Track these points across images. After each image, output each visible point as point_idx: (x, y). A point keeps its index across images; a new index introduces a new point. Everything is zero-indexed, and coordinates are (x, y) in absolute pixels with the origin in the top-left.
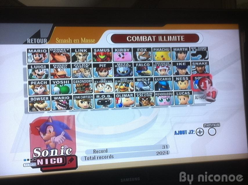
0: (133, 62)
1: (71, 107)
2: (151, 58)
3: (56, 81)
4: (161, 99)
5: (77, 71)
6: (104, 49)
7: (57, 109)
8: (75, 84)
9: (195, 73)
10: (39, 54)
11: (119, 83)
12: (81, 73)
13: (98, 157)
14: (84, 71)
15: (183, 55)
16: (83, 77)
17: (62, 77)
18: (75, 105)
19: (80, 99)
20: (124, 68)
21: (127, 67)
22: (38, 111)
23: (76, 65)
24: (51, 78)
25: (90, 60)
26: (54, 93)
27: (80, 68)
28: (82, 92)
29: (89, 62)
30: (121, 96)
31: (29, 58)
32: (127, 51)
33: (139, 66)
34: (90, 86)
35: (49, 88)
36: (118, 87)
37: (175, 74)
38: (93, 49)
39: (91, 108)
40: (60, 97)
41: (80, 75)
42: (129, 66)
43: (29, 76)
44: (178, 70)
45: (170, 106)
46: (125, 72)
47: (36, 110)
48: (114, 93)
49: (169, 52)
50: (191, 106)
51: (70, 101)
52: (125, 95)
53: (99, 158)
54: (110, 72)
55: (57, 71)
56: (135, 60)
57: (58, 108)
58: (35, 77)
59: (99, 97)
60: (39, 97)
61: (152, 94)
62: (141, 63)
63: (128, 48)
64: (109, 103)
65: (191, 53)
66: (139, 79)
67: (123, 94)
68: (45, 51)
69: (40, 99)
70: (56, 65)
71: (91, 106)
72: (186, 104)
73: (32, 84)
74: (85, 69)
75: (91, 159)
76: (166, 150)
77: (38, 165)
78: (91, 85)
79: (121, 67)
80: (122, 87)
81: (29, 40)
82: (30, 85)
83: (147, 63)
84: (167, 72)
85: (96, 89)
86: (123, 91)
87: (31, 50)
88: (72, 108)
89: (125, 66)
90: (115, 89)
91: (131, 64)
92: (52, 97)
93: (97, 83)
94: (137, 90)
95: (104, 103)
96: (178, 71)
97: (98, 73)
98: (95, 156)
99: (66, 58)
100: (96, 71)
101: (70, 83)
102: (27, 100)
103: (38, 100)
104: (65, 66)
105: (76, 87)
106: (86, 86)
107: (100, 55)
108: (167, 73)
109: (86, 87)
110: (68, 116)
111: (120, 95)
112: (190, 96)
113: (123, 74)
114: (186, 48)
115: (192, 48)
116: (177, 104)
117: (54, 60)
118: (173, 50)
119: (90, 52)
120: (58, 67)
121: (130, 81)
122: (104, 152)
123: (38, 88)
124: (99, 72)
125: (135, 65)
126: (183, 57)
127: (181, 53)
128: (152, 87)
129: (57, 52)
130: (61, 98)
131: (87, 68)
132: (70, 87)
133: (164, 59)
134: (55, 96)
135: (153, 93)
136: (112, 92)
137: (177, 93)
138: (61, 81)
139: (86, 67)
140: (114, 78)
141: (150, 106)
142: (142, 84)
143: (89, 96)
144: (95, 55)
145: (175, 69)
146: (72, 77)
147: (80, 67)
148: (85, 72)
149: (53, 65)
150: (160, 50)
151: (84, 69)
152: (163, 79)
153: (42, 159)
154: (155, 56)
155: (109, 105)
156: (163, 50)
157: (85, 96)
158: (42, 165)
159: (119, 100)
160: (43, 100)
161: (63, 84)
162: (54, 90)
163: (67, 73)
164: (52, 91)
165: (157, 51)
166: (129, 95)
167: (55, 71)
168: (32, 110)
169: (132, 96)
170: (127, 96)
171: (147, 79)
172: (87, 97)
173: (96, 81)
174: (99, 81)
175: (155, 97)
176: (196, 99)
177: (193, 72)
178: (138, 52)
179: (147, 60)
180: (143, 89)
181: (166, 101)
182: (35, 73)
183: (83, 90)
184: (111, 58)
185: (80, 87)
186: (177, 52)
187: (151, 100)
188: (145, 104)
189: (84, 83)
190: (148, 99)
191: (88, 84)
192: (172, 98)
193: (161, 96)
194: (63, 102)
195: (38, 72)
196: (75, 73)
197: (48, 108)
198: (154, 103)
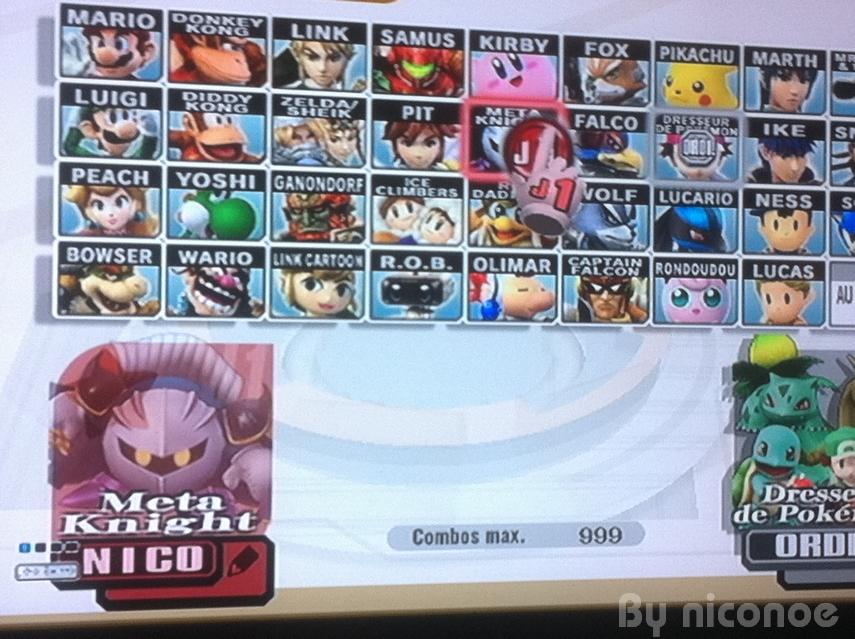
0: (561, 105)
1: (257, 305)
2: (646, 90)
3: (194, 171)
4: (678, 294)
5: (295, 128)
6: (430, 35)
7: (190, 311)
8: (283, 194)
10: (116, 36)
11: (492, 200)
12: (312, 140)
14: (327, 136)
15: (795, 86)
16: (325, 165)
17: (223, 154)
18: (279, 298)
19: (303, 268)
22: (97, 312)
23: (292, 103)
24: (169, 158)
25: (360, 81)
26: (181, 229)
28: (313, 233)
29: (353, 91)
30: (497, 265)
31: (68, 52)
32: (536, 51)
33: (588, 125)
34: (353, 209)
35: (157, 206)
36: (485, 224)
37: (752, 177)
38: (377, 30)
39: (354, 317)
40: (206, 253)
41: (308, 152)
43: (64, 138)
44: (766, 158)
47: (90, 311)
48: (466, 250)
52: (516, 262)
54: (452, 146)
55: (202, 127)
56: (570, 97)
57: (195, 305)
58: (93, 149)
59: (392, 266)
60: (107, 246)
61: (639, 264)
62: (598, 114)
63: (542, 37)
64: (437, 294)
65: (834, 81)
67: (507, 256)
68: (146, 22)
69: (114, 256)
70: (197, 92)
71: (350, 308)
72: (791, 323)
73: (75, 180)
74: (336, 126)
77: (89, 576)
78: (357, 206)
79: (504, 121)
80: (502, 223)
82: (65, 187)
83: (625, 115)
84: (716, 166)
85: (379, 226)
90: (470, 232)
92: (169, 248)
93: (387, 195)
95: (416, 296)
96: (766, 163)
97: (395, 147)
99: (245, 66)
100: (385, 138)
101: (260, 186)
102: (51, 259)
103: (104, 262)
104: (240, 101)
105: (285, 210)
106: (333, 205)
107: (410, 61)
108: (718, 171)
109: (334, 211)
110: (241, 346)
111: (492, 260)
112: (813, 284)
114: (811, 57)
115: (837, 56)
116: (751, 319)
117: (191, 70)
118: (749, 62)
119: (363, 41)
120: (208, 107)
123: (103, 199)
124: (399, 141)
126: (795, 95)
127: (785, 78)
128: (641, 230)
129: (204, 29)
130: (214, 260)
131: (345, 118)
132: (258, 206)
133: (705, 101)
134: (185, 248)
135: (645, 260)
137: (756, 267)
138: (216, 177)
139: (342, 113)
140: (466, 176)
141: (627, 322)
142: (598, 217)
143: (346, 256)
144: (386, 59)
145: (752, 149)
146: (268, 161)
147: (313, 112)
148: (334, 141)
149: (179, 92)
150: (690, 56)
151: (328, 126)
152: (698, 198)
153: (106, 547)
154: (665, 84)
155: (436, 305)
156: (706, 60)
157: (325, 256)
158: (104, 575)
159: (487, 283)
160: (126, 263)
161: (224, 189)
162: (180, 214)
163: (249, 136)
164: (171, 223)
165: (679, 58)
166: (531, 265)
167: (189, 124)
168: (71, 308)
169: (548, 270)
170: (524, 266)
171: (622, 194)
172: (336, 259)
173: (383, 187)
174: (399, 189)
175: (654, 281)
176: (840, 302)
178: (587, 59)
179: (625, 102)
180: (600, 237)
181: (702, 305)
182: (96, 128)
183: (317, 224)
184: (458, 80)
185: (305, 210)
186: (770, 72)
187: (632, 295)
188: (603, 309)
189: (326, 192)
190: (620, 288)
191: (342, 199)
192: (731, 289)
193: (682, 279)
194: (221, 278)
195: (110, 123)
196: (286, 140)
197: (146, 302)
198: (648, 311)
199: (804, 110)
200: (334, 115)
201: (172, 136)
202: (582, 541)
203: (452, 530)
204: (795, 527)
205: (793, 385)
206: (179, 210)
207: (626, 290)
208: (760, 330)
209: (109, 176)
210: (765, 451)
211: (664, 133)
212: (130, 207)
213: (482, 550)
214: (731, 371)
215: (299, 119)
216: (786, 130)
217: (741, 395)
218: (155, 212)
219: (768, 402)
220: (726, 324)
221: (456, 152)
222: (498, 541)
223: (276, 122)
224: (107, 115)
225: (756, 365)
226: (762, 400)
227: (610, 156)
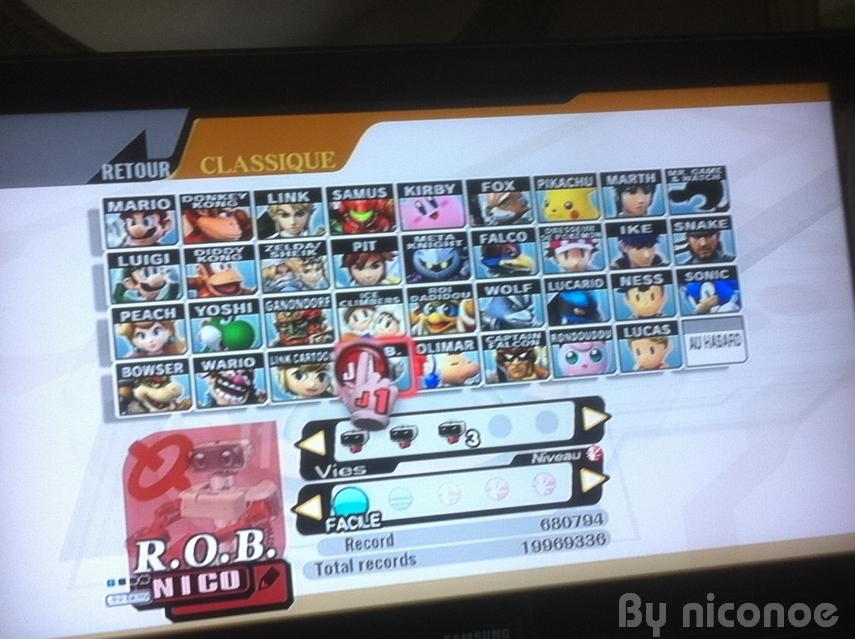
0: (469, 229)
1: (261, 394)
2: (530, 212)
3: (208, 304)
4: (570, 355)
5: (277, 266)
6: (368, 190)
7: (214, 403)
8: (272, 314)
9: (685, 257)
10: (144, 216)
11: (425, 303)
12: (290, 274)
13: (361, 564)
14: (301, 269)
15: (640, 197)
16: (300, 290)
17: (227, 290)
18: (277, 388)
20: (440, 250)
21: (449, 246)
22: (147, 411)
23: (273, 249)
24: (189, 297)
25: (320, 228)
26: (202, 346)
28: (298, 339)
29: (316, 236)
30: (434, 348)
31: (111, 231)
32: (446, 194)
33: (490, 241)
34: (324, 319)
35: (182, 328)
36: (422, 320)
37: (616, 265)
38: (330, 190)
40: (221, 362)
41: (287, 283)
42: (455, 244)
44: (625, 250)
46: (444, 265)
47: (141, 410)
48: (409, 340)
49: (590, 189)
51: (258, 372)
52: (447, 345)
53: (364, 565)
54: (393, 267)
55: (211, 273)
57: (217, 399)
58: (134, 297)
60: (151, 363)
61: (539, 336)
62: (497, 232)
63: (450, 183)
65: (670, 189)
66: (492, 288)
67: (441, 341)
68: (164, 204)
69: (156, 371)
70: (205, 249)
71: (329, 389)
72: (657, 368)
73: (123, 319)
74: (306, 262)
75: (340, 570)
76: (595, 529)
77: (158, 599)
79: (428, 247)
80: (434, 318)
81: (107, 169)
82: (117, 325)
83: (517, 231)
84: (587, 260)
85: (345, 329)
86: (438, 331)
87: (116, 204)
88: (266, 399)
89: (441, 245)
90: (412, 326)
91: (462, 236)
92: (195, 360)
94: (486, 327)
96: (625, 254)
97: (350, 272)
98: (351, 561)
100: (343, 266)
101: (256, 310)
102: (110, 377)
103: (148, 376)
104: (236, 252)
105: (275, 325)
106: (310, 318)
107: (356, 210)
108: (590, 263)
109: (310, 322)
110: (252, 425)
111: (430, 345)
112: (670, 338)
113: (437, 274)
114: (650, 175)
115: (670, 173)
116: (627, 368)
117: (198, 235)
118: (604, 184)
119: (319, 200)
120: (213, 258)
121: (463, 294)
122: (382, 546)
123: (145, 331)
124: (354, 267)
125: (476, 240)
126: (641, 203)
127: (633, 192)
128: (537, 311)
129: (205, 204)
130: (227, 364)
131: (311, 256)
132: (255, 324)
133: (575, 216)
134: (206, 359)
135: (543, 333)
137: (626, 330)
138: (224, 306)
139: (310, 252)
140: (405, 287)
141: (534, 379)
142: (505, 306)
143: (322, 353)
144: (337, 210)
146: (259, 292)
149: (194, 249)
150: (560, 185)
151: (301, 262)
152: (577, 285)
153: (169, 577)
154: (543, 206)
156: (572, 185)
157: (307, 354)
158: (169, 598)
159: (428, 361)
160: (164, 374)
161: (230, 315)
162: (200, 336)
163: (243, 274)
164: (194, 342)
165: (552, 187)
166: (459, 346)
167: (200, 272)
168: (129, 410)
169: (472, 348)
170: (454, 346)
171: (520, 288)
172: (316, 356)
173: (345, 302)
174: (356, 301)
175: (552, 349)
176: (693, 349)
177: (678, 255)
178: (484, 195)
179: (517, 222)
180: (508, 320)
181: (589, 361)
182: (135, 282)
183: (299, 332)
184: (391, 219)
185: (290, 324)
186: (621, 189)
187: (536, 359)
188: (516, 372)
189: (303, 309)
190: (526, 355)
191: (316, 313)
192: (610, 348)
193: (573, 344)
194: (233, 378)
195: (144, 277)
196: (272, 275)
197: (182, 400)
198: (548, 369)
199: (649, 213)
200: (304, 253)
201: (191, 282)
206: (200, 333)
207: (531, 356)
208: (634, 375)
209: (147, 314)
220: (608, 373)
221: (396, 270)
224: (142, 272)
227: (509, 261)
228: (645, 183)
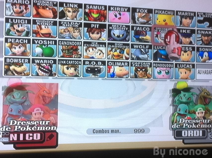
0: (131, 25)
1: (54, 73)
2: (152, 21)
3: (39, 40)
4: (159, 71)
6: (98, 7)
7: (38, 75)
8: (61, 46)
10: (20, 6)
11: (113, 48)
12: (69, 32)
14: (72, 31)
15: (188, 21)
16: (72, 39)
17: (46, 36)
19: (66, 64)
20: (120, 30)
21: (123, 29)
22: (14, 75)
23: (64, 23)
24: (33, 37)
25: (81, 18)
26: (35, 54)
27: (68, 26)
28: (69, 56)
30: (114, 64)
31: (7, 9)
32: (124, 11)
33: (137, 30)
34: (79, 50)
35: (29, 48)
36: (111, 54)
38: (85, 5)
39: (79, 77)
40: (42, 60)
41: (67, 35)
42: (126, 29)
43: (6, 31)
45: (169, 80)
46: (121, 36)
48: (107, 60)
49: (172, 16)
50: (193, 81)
51: (54, 66)
52: (119, 63)
54: (104, 34)
55: (41, 29)
56: (133, 22)
57: (39, 73)
58: (13, 34)
59: (88, 64)
60: (17, 58)
61: (149, 64)
62: (140, 27)
63: (126, 8)
64: (99, 71)
65: (198, 19)
66: (136, 46)
67: (117, 62)
68: (27, 2)
69: (18, 61)
70: (40, 20)
71: (78, 74)
72: (187, 79)
74: (75, 29)
77: (11, 141)
78: (80, 49)
79: (116, 29)
80: (116, 54)
82: (6, 43)
83: (146, 27)
85: (85, 54)
89: (121, 29)
90: (108, 56)
91: (128, 27)
92: (32, 59)
93: (87, 46)
94: (133, 59)
95: (94, 71)
97: (89, 35)
99: (52, 14)
100: (87, 32)
101: (55, 44)
102: (2, 61)
104: (51, 22)
105: (61, 50)
106: (74, 49)
107: (93, 13)
111: (113, 63)
112: (192, 69)
113: (118, 38)
114: (192, 13)
115: (199, 13)
116: (177, 78)
117: (38, 15)
118: (177, 14)
119: (81, 8)
120: (42, 24)
121: (126, 46)
123: (16, 47)
124: (90, 33)
125: (133, 29)
126: (188, 23)
127: (186, 18)
128: (150, 56)
129: (42, 4)
130: (43, 62)
131: (77, 27)
132: (54, 48)
134: (36, 59)
135: (151, 63)
136: (104, 59)
137: (178, 65)
138: (44, 41)
141: (146, 78)
142: (140, 52)
143: (77, 61)
144: (87, 12)
146: (57, 37)
149: (35, 20)
150: (162, 13)
151: (73, 29)
153: (16, 134)
155: (99, 74)
156: (167, 14)
157: (71, 61)
158: (15, 141)
159: (112, 68)
160: (21, 63)
161: (46, 44)
162: (35, 51)
163: (52, 31)
164: (33, 53)
165: (160, 13)
166: (123, 64)
167: (38, 28)
169: (127, 65)
170: (121, 64)
171: (145, 47)
172: (74, 62)
173: (86, 44)
174: (90, 45)
175: (153, 68)
176: (199, 74)
177: (197, 42)
178: (137, 13)
179: (147, 24)
180: (140, 57)
181: (165, 74)
182: (14, 29)
183: (70, 53)
184: (105, 18)
185: (67, 50)
186: (182, 17)
187: (148, 71)
188: (140, 75)
189: (72, 45)
190: (145, 70)
191: (76, 47)
192: (172, 70)
193: (160, 68)
194: (45, 66)
195: (18, 27)
196: (62, 32)
197: (26, 72)
198: (151, 76)
199: (190, 26)
200: (74, 26)
201: (33, 31)
202: (135, 133)
203: (103, 130)
204: (187, 129)
205: (187, 94)
206: (35, 50)
207: (146, 70)
208: (179, 81)
209: (17, 41)
210: (180, 110)
211: (156, 32)
212: (22, 49)
213: (110, 135)
214: (172, 90)
215: (66, 27)
216: (186, 31)
217: (174, 96)
218: (29, 50)
219: (181, 98)
220: (171, 79)
221: (105, 36)
222: (114, 132)
223: (59, 28)
225: (178, 89)
226: (179, 98)
227: (143, 37)
228: (190, 16)
